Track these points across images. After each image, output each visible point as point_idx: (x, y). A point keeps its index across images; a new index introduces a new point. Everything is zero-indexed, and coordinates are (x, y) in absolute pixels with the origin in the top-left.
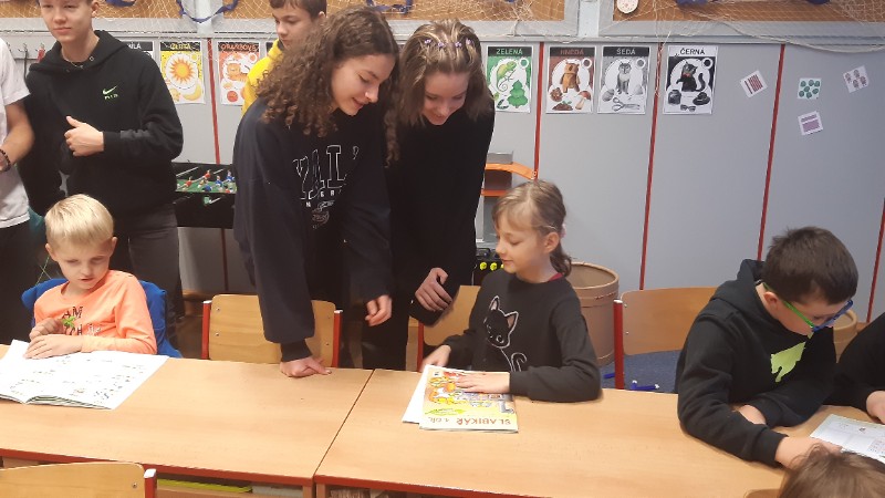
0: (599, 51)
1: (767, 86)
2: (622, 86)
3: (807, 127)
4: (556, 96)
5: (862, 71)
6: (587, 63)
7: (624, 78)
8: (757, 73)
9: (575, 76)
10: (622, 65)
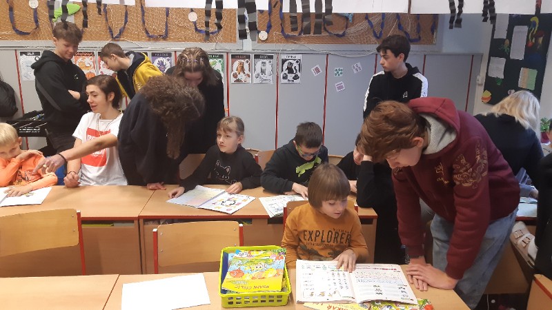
0: (252, 56)
1: (322, 71)
2: (263, 72)
3: (339, 88)
5: (359, 64)
6: (247, 62)
7: (263, 68)
8: (317, 66)
9: (243, 67)
10: (263, 63)
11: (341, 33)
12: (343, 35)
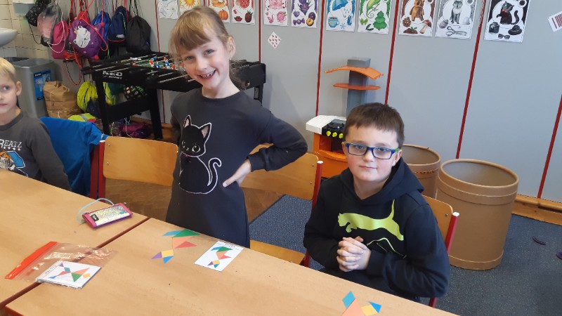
4: (407, 23)
9: (421, 9)
10: (457, 2)
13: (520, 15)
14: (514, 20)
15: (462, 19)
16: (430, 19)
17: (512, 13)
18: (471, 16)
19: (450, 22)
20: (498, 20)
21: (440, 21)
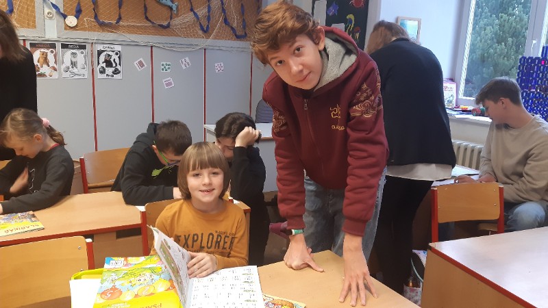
0: (58, 46)
1: (147, 65)
2: (74, 64)
3: (167, 85)
5: (187, 59)
6: (52, 52)
7: (74, 60)
8: (141, 59)
9: (46, 58)
10: (73, 53)
11: (165, 24)
12: (168, 26)
13: (117, 61)
14: (114, 65)
15: (79, 65)
16: (55, 66)
17: (112, 60)
18: (86, 63)
19: (70, 67)
20: (104, 65)
21: (63, 67)
